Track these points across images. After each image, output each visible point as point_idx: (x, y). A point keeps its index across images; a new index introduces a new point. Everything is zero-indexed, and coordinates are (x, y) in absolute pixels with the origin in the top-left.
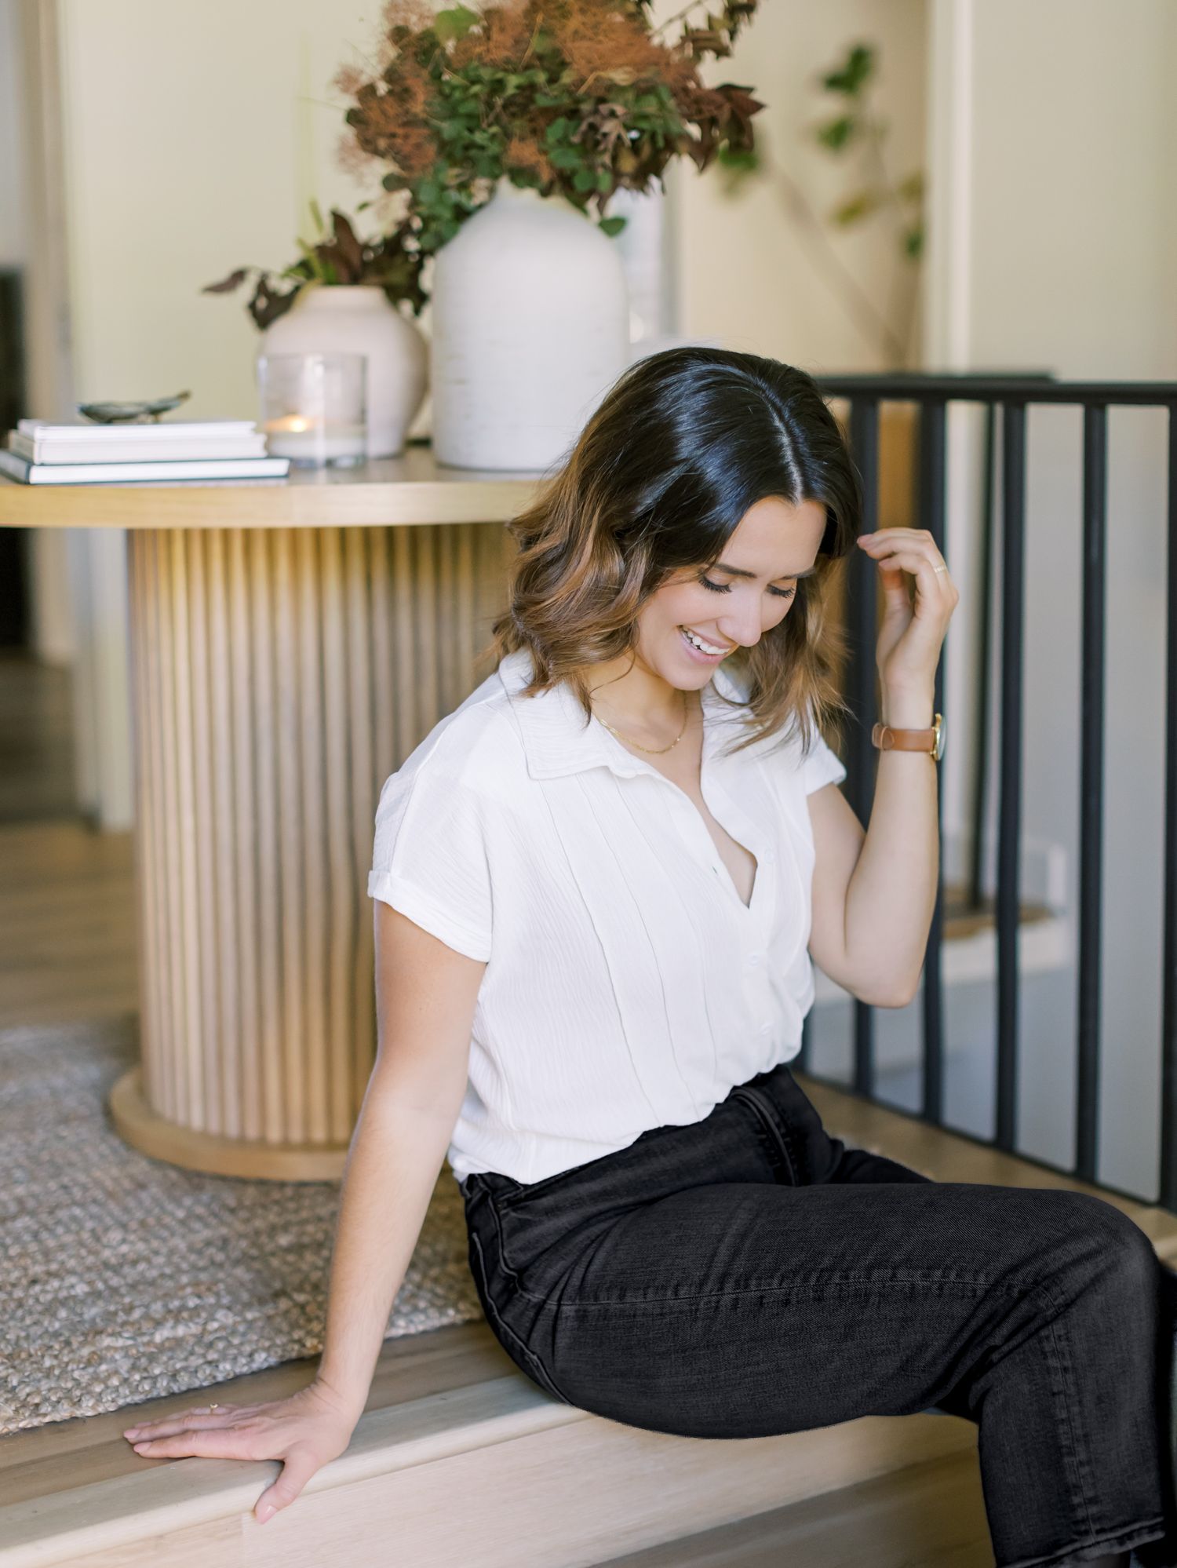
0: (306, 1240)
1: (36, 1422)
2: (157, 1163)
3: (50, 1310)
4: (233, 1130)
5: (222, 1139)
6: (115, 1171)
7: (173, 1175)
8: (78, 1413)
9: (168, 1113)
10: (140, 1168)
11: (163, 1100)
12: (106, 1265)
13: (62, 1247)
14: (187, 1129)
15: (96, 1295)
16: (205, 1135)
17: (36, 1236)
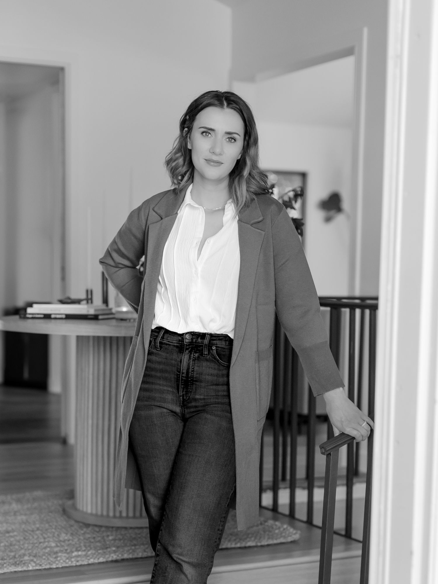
0: (117, 538)
1: (40, 568)
2: (77, 522)
3: (45, 548)
4: (99, 513)
5: (96, 515)
6: (65, 523)
7: (81, 524)
8: (52, 567)
9: (81, 509)
10: (72, 522)
11: (79, 506)
12: (61, 541)
13: (49, 537)
14: (86, 513)
15: (57, 546)
16: (91, 514)
17: (42, 535)
